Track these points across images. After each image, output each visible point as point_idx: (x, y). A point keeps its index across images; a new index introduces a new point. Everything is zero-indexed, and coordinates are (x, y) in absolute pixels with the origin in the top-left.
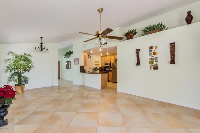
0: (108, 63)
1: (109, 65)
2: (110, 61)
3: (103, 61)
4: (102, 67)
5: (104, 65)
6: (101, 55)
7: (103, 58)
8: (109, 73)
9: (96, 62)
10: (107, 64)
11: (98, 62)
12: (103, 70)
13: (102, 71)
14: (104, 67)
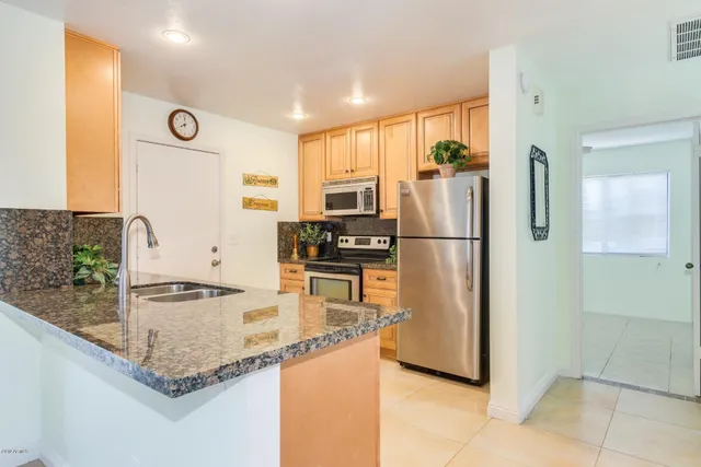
0: (359, 188)
1: (368, 204)
2: (373, 173)
3: (316, 177)
4: (303, 225)
5: (318, 211)
6: (298, 115)
7: (314, 148)
8: (371, 273)
9: (249, 181)
10: (349, 199)
11: (273, 182)
12: (313, 251)
13: (304, 254)
14: (324, 226)
